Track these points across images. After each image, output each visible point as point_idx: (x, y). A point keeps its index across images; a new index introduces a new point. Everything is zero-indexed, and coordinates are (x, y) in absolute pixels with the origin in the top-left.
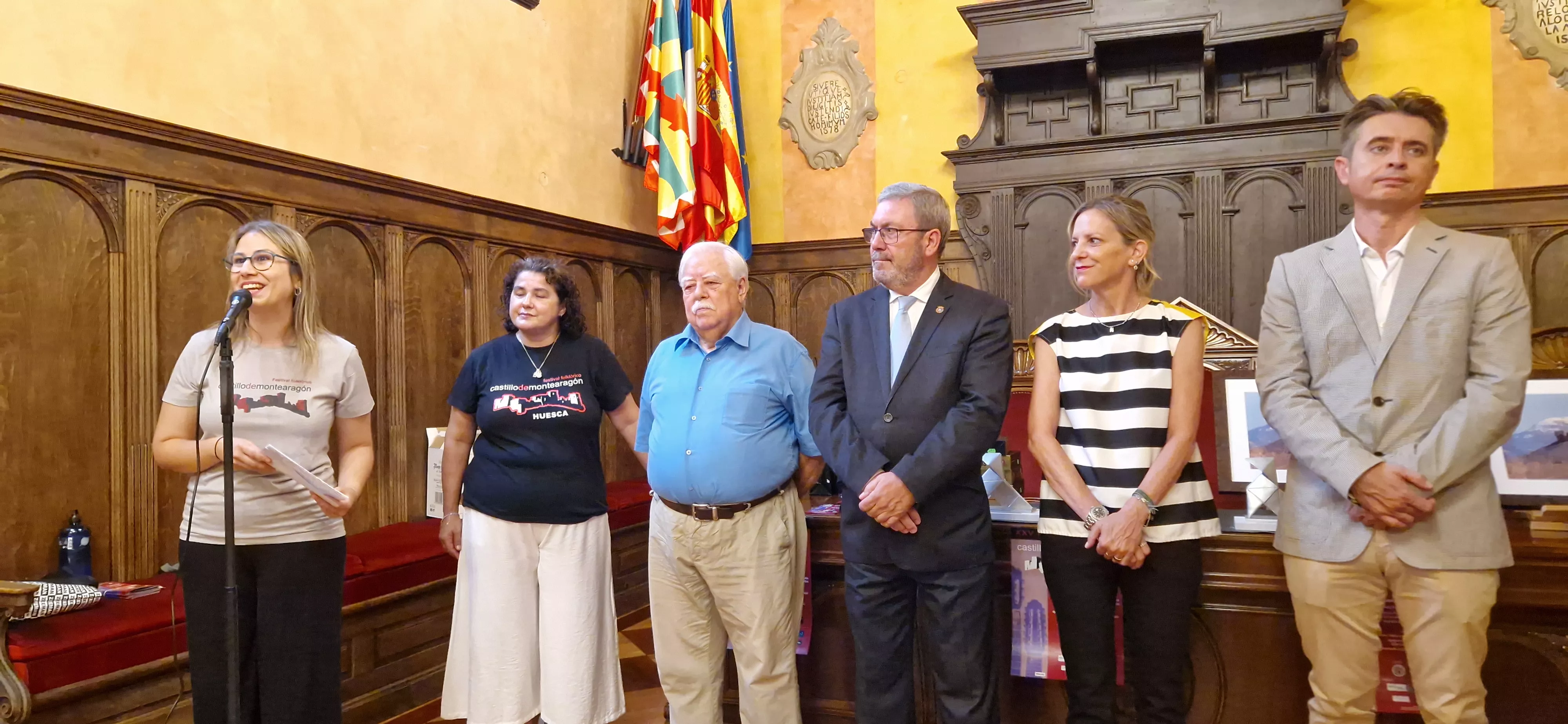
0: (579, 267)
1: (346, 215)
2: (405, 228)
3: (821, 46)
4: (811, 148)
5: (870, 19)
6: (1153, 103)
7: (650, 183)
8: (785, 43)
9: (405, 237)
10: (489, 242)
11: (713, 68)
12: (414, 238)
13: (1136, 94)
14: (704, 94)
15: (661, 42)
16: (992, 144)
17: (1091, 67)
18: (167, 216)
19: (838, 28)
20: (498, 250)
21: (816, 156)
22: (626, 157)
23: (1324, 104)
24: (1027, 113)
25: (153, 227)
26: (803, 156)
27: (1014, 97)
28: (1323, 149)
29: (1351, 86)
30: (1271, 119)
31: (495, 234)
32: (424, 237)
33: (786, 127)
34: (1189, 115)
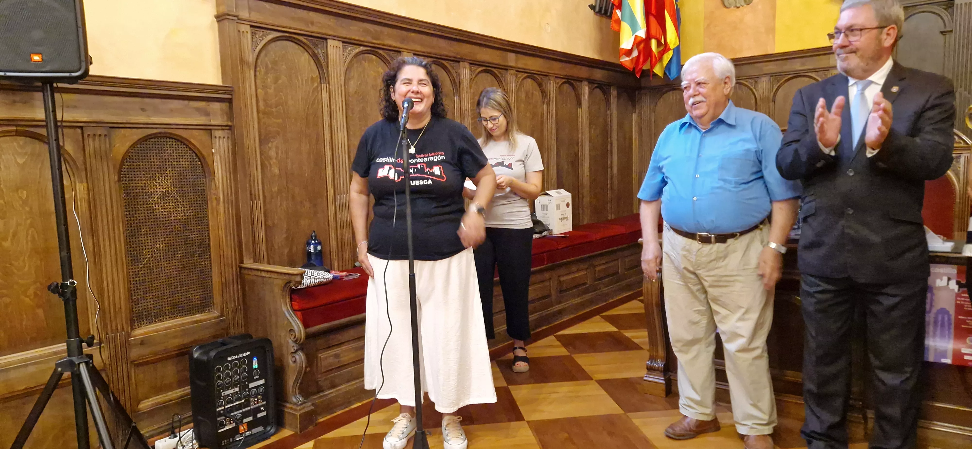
0: (567, 85)
1: (439, 57)
7: (616, 27)
9: (471, 69)
18: (348, 60)
20: (522, 76)
22: (597, 9)
25: (342, 68)
31: (520, 66)
32: (481, 69)
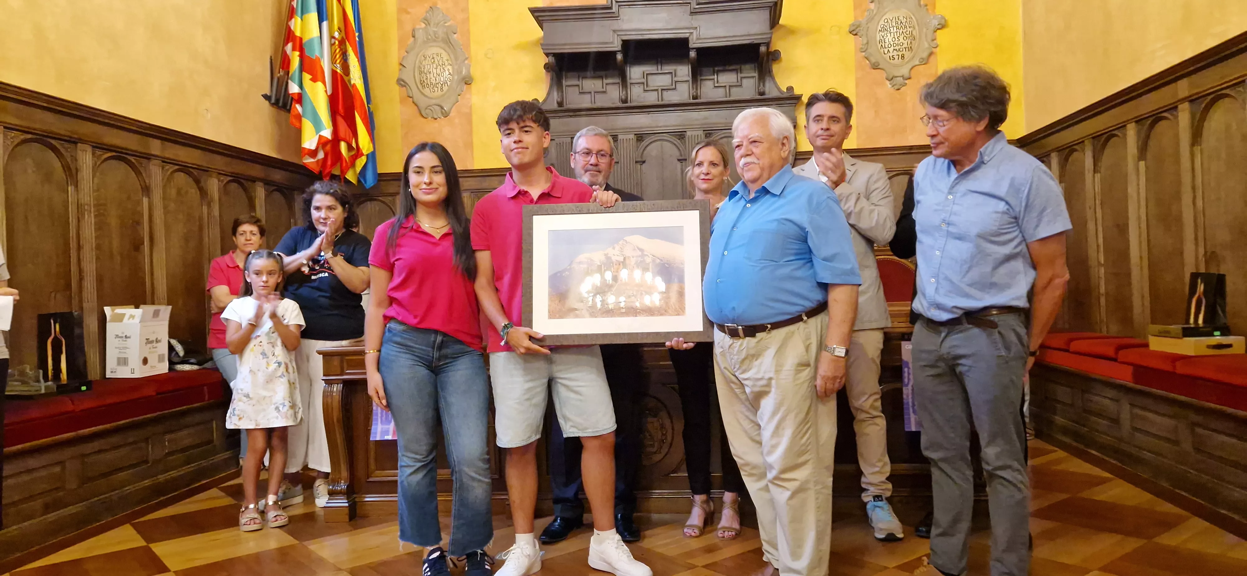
0: (236, 185)
1: (47, 134)
2: (93, 147)
3: (428, 26)
4: (423, 102)
5: (465, 10)
6: (661, 84)
7: (296, 123)
8: (400, 22)
9: (93, 154)
10: (163, 162)
11: (345, 38)
12: (101, 155)
13: (650, 77)
14: (338, 56)
15: (302, 13)
16: (555, 106)
17: (619, 57)
19: (441, 15)
20: (171, 168)
21: (426, 109)
22: (273, 101)
23: (762, 90)
24: (578, 86)
26: (416, 107)
27: (570, 74)
29: (777, 80)
30: (732, 98)
31: (167, 156)
32: (109, 154)
33: (403, 86)
34: (683, 93)
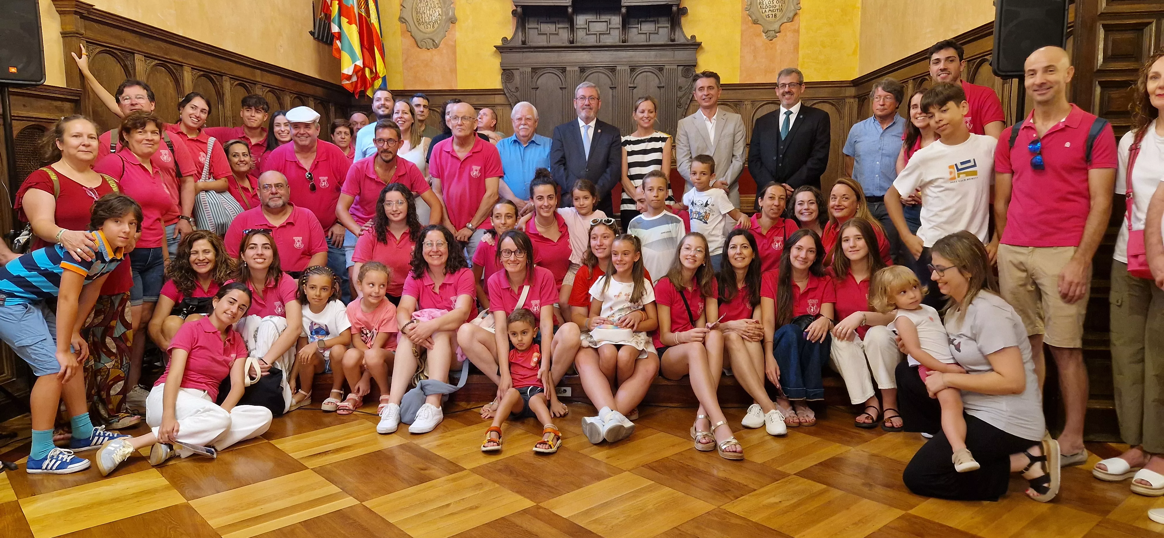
0: (298, 100)
1: (210, 71)
4: (419, 36)
6: (598, 30)
7: (336, 54)
10: (262, 86)
13: (591, 24)
14: (363, 3)
16: (519, 44)
17: (570, 10)
21: (421, 41)
22: (316, 36)
23: (673, 38)
24: (538, 28)
26: (414, 40)
27: (532, 20)
28: (672, 59)
29: (684, 30)
30: (651, 43)
33: (403, 22)
34: (614, 38)
